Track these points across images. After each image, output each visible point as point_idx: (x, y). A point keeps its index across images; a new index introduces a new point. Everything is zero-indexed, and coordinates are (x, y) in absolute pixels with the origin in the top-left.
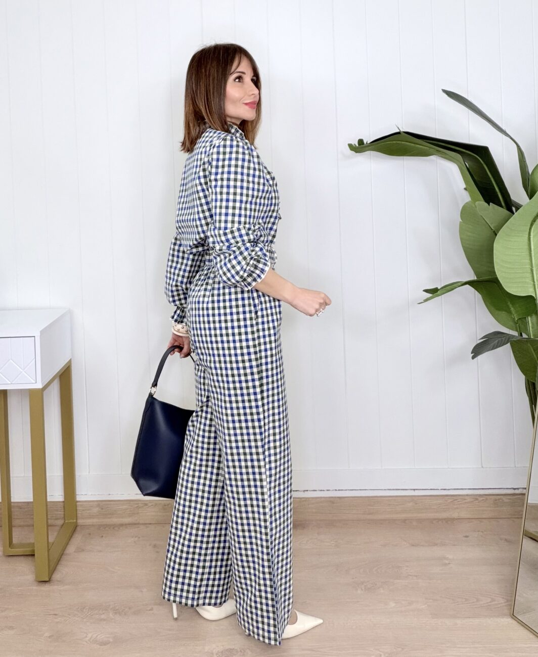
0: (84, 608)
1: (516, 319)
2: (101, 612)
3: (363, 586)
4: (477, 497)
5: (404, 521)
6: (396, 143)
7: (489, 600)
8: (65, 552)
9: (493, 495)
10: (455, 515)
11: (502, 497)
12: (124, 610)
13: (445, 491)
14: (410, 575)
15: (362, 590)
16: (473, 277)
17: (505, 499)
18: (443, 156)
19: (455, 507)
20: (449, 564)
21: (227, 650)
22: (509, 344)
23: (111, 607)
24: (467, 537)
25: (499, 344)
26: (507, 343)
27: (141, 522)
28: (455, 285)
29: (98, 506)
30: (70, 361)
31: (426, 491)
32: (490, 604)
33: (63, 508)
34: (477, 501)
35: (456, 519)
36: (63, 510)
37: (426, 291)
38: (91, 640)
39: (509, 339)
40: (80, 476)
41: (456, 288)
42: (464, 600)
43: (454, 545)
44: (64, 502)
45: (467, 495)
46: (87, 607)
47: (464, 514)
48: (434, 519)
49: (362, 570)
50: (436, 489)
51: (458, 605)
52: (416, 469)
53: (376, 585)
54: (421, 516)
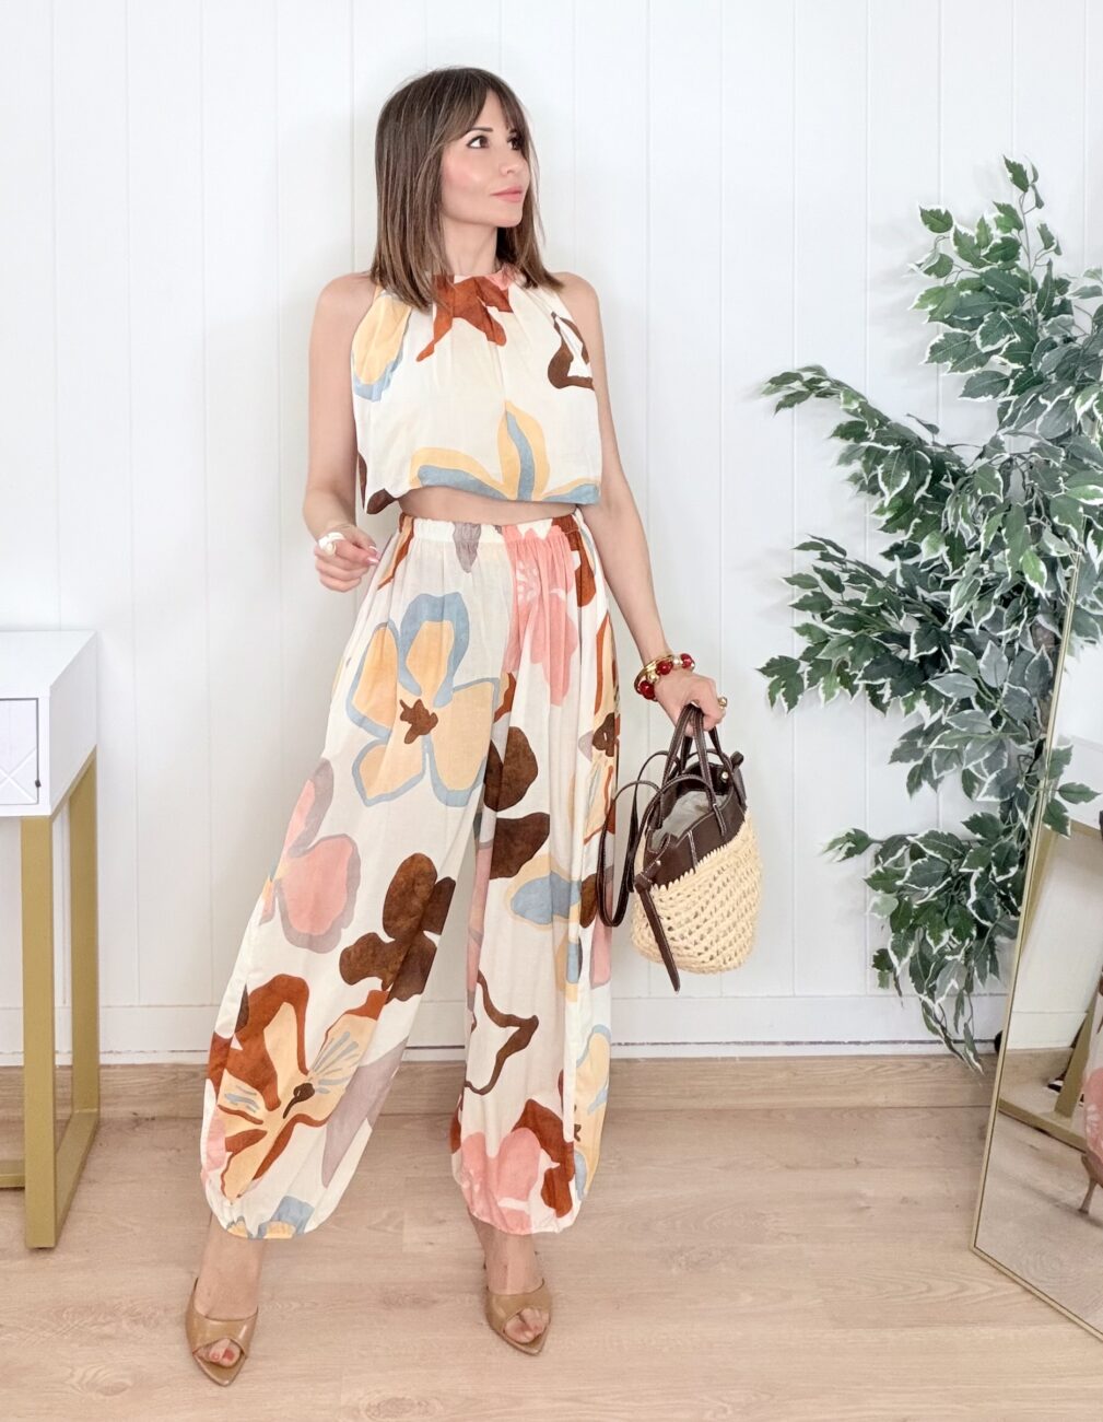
0: (64, 1309)
2: (101, 1320)
3: (683, 1258)
4: (928, 1061)
5: (768, 1112)
7: (955, 1287)
10: (880, 1100)
12: (154, 1314)
13: (861, 1046)
14: (783, 1233)
15: (680, 1265)
19: (880, 1081)
20: (868, 1208)
21: (388, 1402)
23: (125, 1308)
31: (817, 1046)
32: (955, 1296)
34: (926, 1070)
35: (883, 1108)
38: (84, 1382)
42: (901, 1288)
43: (880, 1167)
45: (908, 1056)
46: (70, 1310)
47: (896, 1098)
48: (833, 1109)
49: (678, 1222)
50: (839, 1043)
51: (888, 1298)
52: (794, 996)
53: (710, 1255)
54: (806, 1101)
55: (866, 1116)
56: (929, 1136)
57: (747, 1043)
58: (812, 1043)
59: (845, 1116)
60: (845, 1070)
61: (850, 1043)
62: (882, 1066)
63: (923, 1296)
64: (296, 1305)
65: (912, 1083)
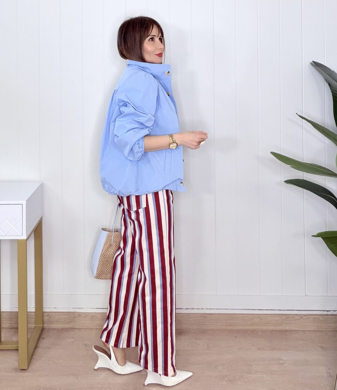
4: (303, 316)
9: (313, 315)
10: (287, 328)
11: (319, 316)
13: (282, 311)
19: (287, 322)
27: (76, 327)
31: (268, 311)
34: (302, 319)
35: (288, 331)
45: (296, 315)
47: (293, 328)
48: (273, 330)
50: (275, 310)
52: (261, 296)
54: (264, 328)
55: (283, 333)
57: (246, 309)
58: (266, 310)
59: (277, 333)
60: (277, 319)
61: (278, 310)
62: (288, 318)
65: (298, 323)
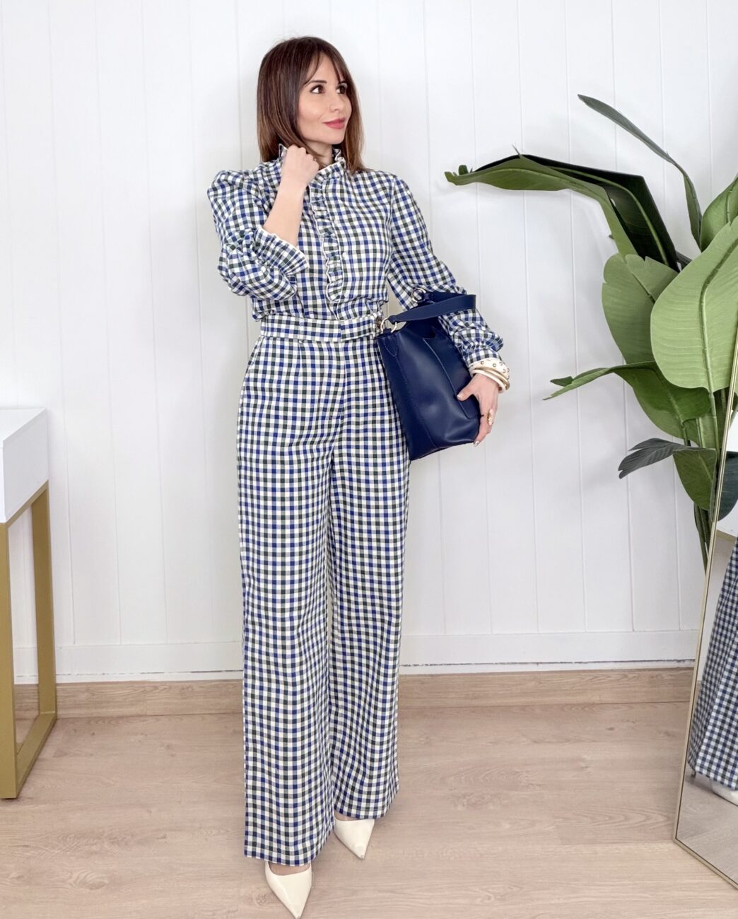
0: (68, 836)
1: (682, 421)
2: (91, 842)
3: (465, 800)
4: (626, 673)
5: (523, 708)
6: (513, 171)
7: (643, 818)
8: (40, 757)
9: (650, 670)
10: (596, 699)
11: (660, 672)
12: (125, 838)
13: (582, 664)
14: (531, 784)
15: (464, 806)
16: (621, 362)
17: (665, 675)
18: (580, 190)
19: (595, 687)
20: (586, 767)
22: (671, 457)
23: (106, 835)
24: (611, 729)
25: (659, 455)
26: (668, 456)
27: (149, 713)
28: (596, 373)
29: (88, 690)
30: (47, 483)
31: (554, 665)
32: (643, 823)
33: (37, 694)
34: (623, 680)
35: (597, 704)
36: (37, 697)
37: (555, 381)
38: (78, 881)
39: (672, 448)
40: (61, 648)
41: (597, 377)
42: (607, 818)
43: (594, 741)
44: (38, 685)
45: (612, 671)
46: (72, 836)
47: (607, 697)
49: (463, 778)
50: (569, 663)
51: (599, 825)
52: (540, 634)
53: (483, 798)
54: (548, 700)
55: (586, 709)
56: (628, 721)
57: (509, 663)
58: (550, 663)
59: (573, 709)
60: (573, 680)
62: (597, 677)
63: (622, 823)
64: (215, 832)
65: (617, 688)
